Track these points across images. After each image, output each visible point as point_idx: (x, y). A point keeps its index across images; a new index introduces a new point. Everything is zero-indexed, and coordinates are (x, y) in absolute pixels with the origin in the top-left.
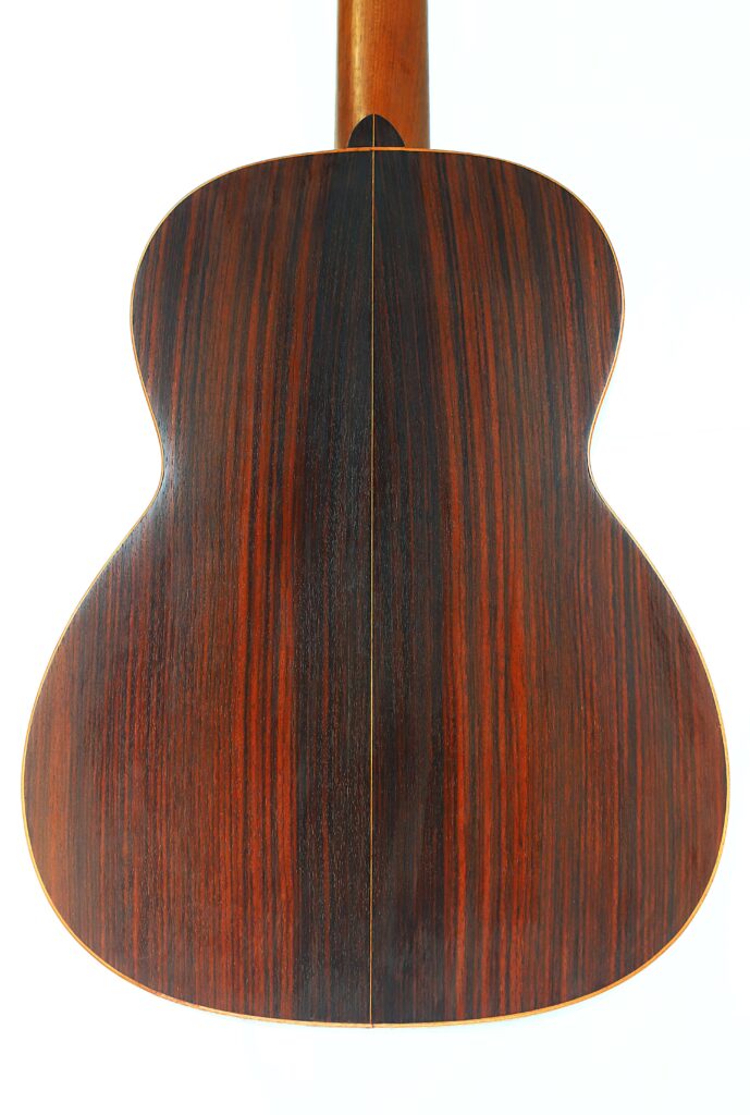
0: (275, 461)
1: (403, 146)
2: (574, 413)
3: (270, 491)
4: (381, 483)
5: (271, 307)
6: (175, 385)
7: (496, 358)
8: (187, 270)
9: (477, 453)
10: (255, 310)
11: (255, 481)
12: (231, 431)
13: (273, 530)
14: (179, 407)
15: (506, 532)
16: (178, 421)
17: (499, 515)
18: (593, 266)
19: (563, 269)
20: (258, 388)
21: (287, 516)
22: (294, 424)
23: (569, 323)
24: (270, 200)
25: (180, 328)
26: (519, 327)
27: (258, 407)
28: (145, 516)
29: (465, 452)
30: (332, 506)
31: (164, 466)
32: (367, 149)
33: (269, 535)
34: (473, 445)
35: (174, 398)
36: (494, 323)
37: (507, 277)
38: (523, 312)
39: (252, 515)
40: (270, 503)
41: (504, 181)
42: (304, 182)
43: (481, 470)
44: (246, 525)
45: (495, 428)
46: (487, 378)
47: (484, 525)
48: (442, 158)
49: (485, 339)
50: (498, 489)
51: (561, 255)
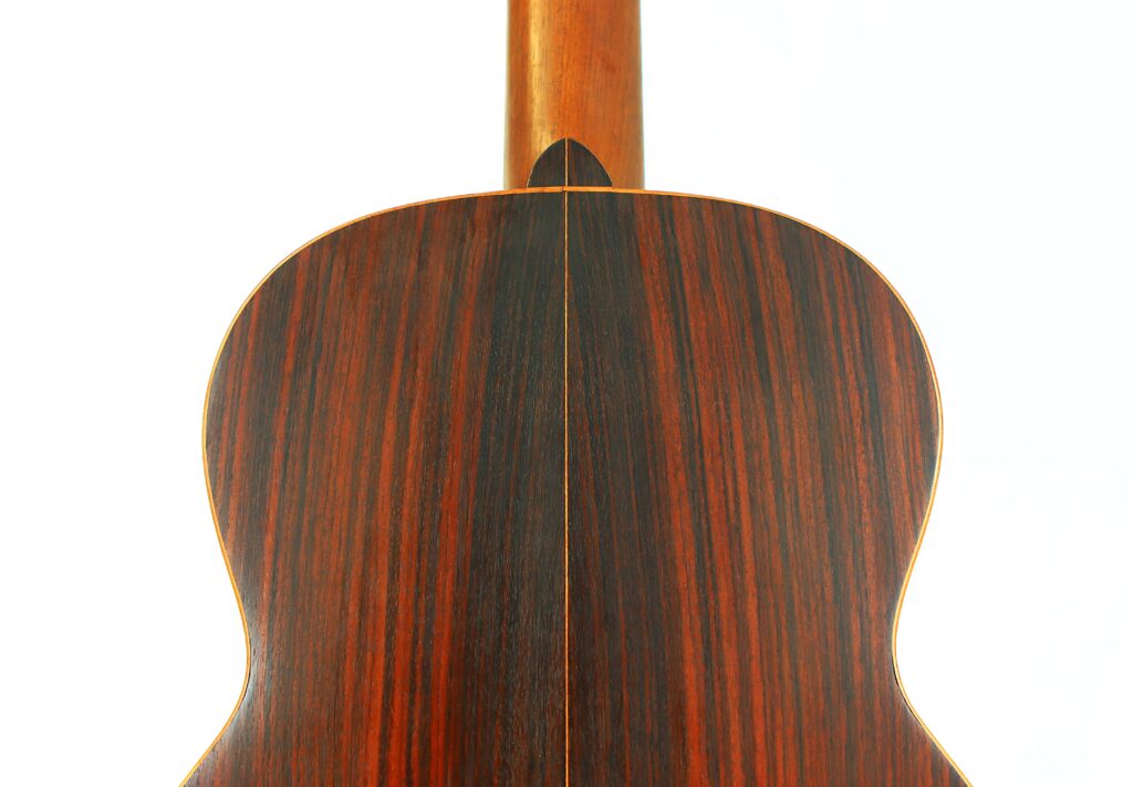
0: (420, 655)
1: (609, 184)
2: (871, 583)
3: (412, 702)
4: (581, 689)
5: (414, 422)
6: (269, 540)
7: (752, 500)
8: (289, 366)
9: (725, 645)
10: (390, 425)
11: (389, 685)
12: (353, 609)
13: (415, 764)
14: (275, 572)
15: (772, 767)
16: (273, 593)
17: (760, 740)
18: (893, 364)
19: (849, 366)
20: (395, 542)
21: (438, 741)
22: (448, 597)
23: (860, 448)
24: (414, 265)
25: (277, 452)
26: (785, 453)
27: (394, 573)
28: (219, 741)
29: (707, 643)
30: (505, 725)
31: (250, 665)
32: (557, 189)
33: (409, 771)
34: (718, 633)
35: (268, 559)
36: (747, 448)
37: (766, 379)
38: (791, 431)
39: (384, 739)
40: (411, 722)
41: (760, 239)
42: (463, 239)
43: (731, 670)
44: (374, 755)
45: (751, 606)
46: (738, 529)
47: (736, 757)
48: (667, 204)
49: (734, 472)
50: (758, 700)
51: (846, 348)
